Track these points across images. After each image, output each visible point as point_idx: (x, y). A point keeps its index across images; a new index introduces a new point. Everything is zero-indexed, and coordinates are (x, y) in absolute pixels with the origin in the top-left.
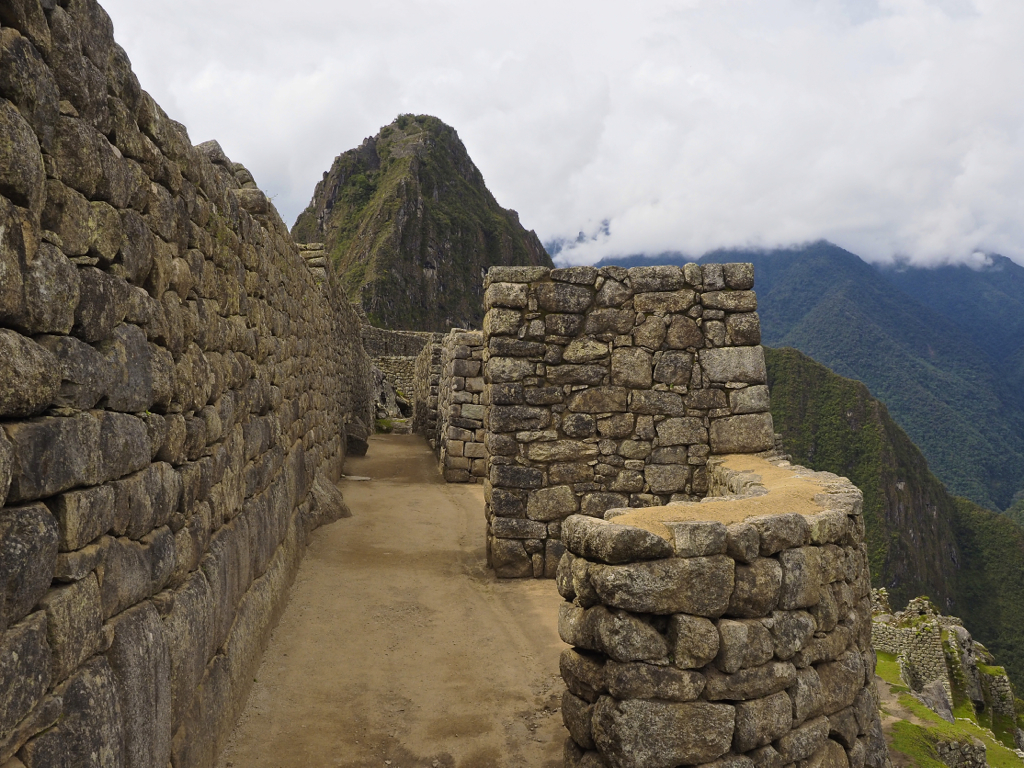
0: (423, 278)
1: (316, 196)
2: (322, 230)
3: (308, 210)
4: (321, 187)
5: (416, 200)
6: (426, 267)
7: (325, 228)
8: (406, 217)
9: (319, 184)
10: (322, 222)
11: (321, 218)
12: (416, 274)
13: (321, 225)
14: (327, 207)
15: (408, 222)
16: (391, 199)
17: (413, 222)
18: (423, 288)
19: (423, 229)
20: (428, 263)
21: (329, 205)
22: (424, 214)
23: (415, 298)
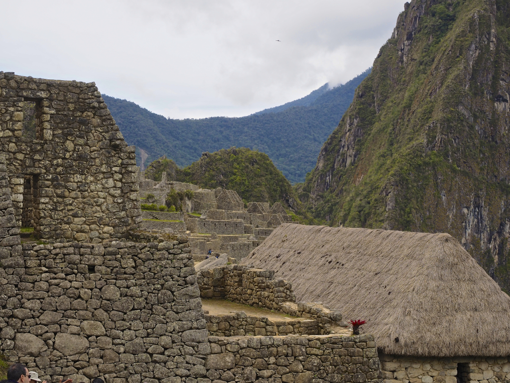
0: (494, 112)
1: (397, 28)
2: (402, 62)
3: (390, 42)
4: (402, 18)
5: (489, 34)
6: (498, 100)
7: (405, 59)
8: (477, 52)
9: (401, 15)
10: (403, 54)
11: (402, 50)
12: (487, 108)
13: (402, 57)
14: (408, 39)
15: (480, 57)
16: (463, 34)
17: (486, 56)
18: (494, 123)
19: (496, 62)
20: (500, 96)
21: (409, 37)
22: (497, 47)
23: (485, 133)
